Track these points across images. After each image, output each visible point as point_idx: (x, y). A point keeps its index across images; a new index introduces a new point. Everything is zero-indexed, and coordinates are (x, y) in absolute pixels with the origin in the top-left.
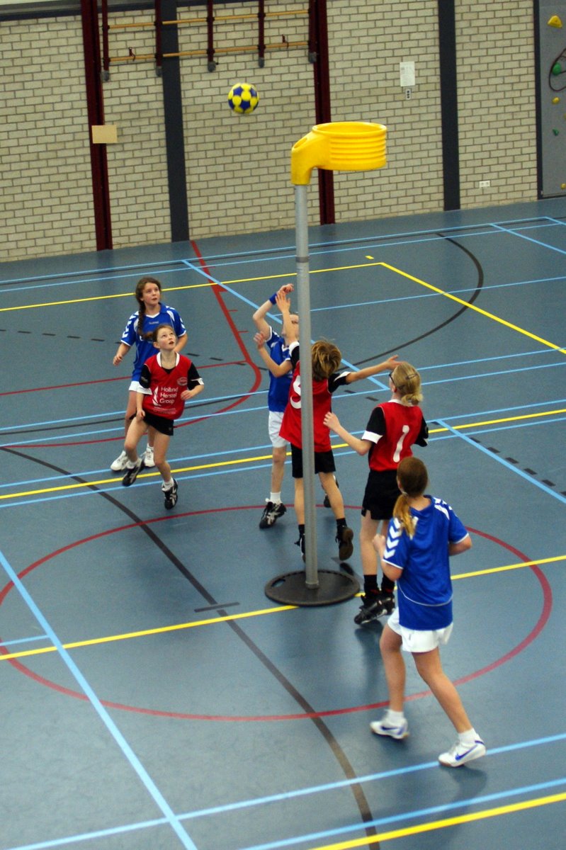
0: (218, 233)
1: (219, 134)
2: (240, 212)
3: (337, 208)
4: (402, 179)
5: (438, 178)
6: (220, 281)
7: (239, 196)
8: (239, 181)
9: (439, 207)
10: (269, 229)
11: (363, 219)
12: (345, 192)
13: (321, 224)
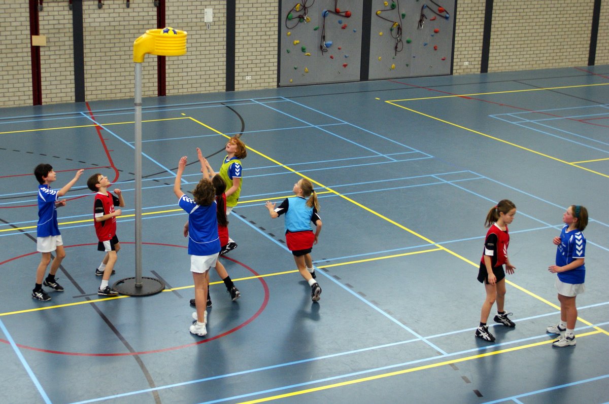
0: (101, 98)
1: (103, 43)
2: (113, 87)
3: (167, 87)
4: (203, 73)
5: (223, 73)
6: (100, 124)
7: (113, 79)
8: (113, 70)
9: (223, 89)
10: (129, 98)
11: (181, 94)
12: (172, 79)
13: (158, 96)
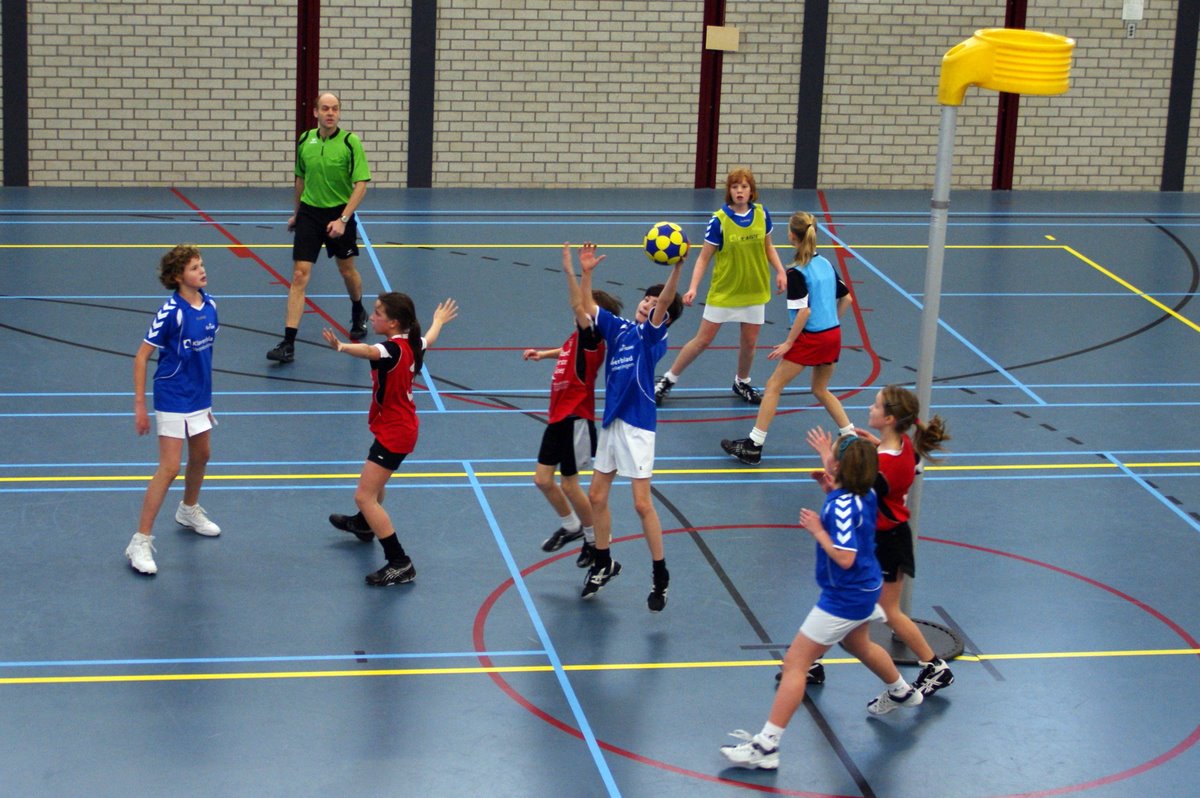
0: (856, 184)
1: (872, 55)
2: (887, 160)
3: (1016, 170)
4: (1109, 142)
5: (1158, 146)
6: (848, 244)
7: (888, 140)
8: (891, 120)
9: (1154, 185)
10: (922, 187)
11: (1050, 188)
12: (1029, 151)
13: (994, 189)
